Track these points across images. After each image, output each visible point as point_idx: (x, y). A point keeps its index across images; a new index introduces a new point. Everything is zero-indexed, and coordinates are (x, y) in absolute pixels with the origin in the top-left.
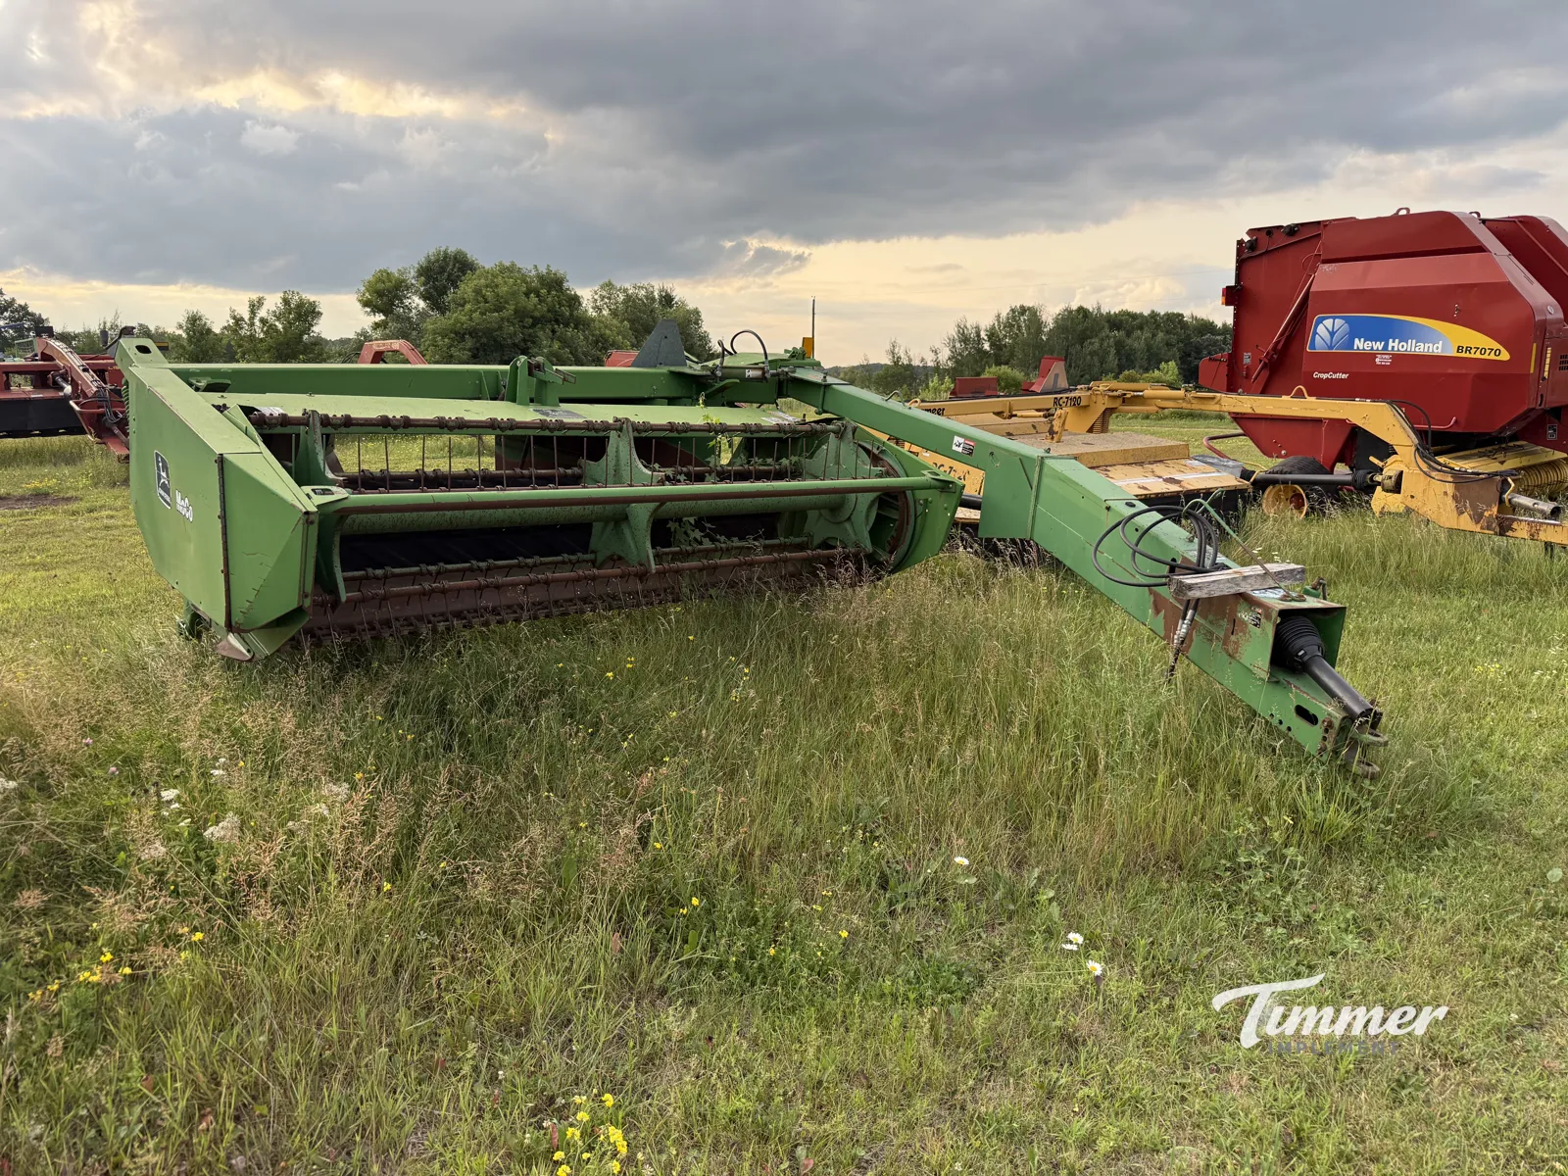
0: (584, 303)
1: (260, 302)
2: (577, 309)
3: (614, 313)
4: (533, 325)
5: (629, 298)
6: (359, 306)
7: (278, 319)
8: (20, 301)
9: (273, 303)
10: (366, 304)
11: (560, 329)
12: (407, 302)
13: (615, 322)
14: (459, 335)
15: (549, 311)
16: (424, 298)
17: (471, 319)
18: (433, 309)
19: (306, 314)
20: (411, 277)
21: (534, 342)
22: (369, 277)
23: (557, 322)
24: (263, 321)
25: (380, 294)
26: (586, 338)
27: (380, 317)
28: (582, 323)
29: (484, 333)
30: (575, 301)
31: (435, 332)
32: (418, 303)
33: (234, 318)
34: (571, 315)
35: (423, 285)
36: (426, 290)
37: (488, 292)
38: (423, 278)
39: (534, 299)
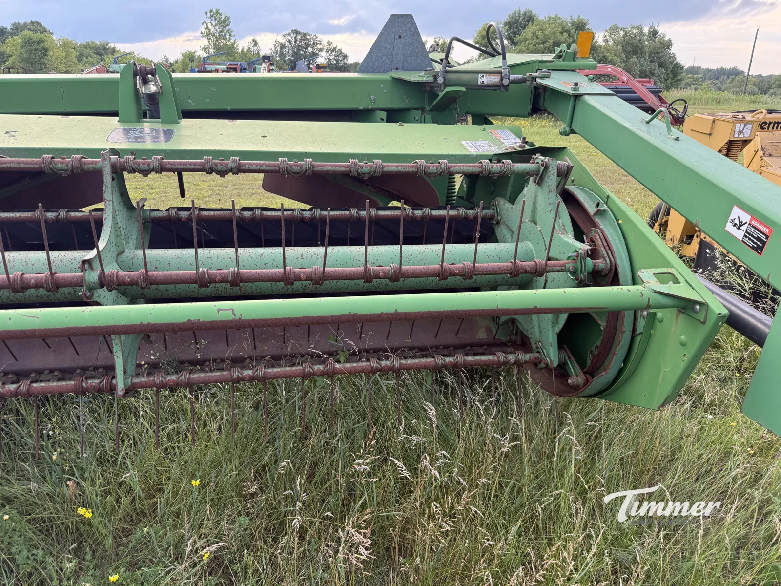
0: (597, 37)
8: (339, 48)
16: (507, 39)
18: (511, 44)
20: (501, 27)
25: (484, 37)
28: (593, 48)
35: (507, 31)
36: (508, 35)
37: (539, 33)
38: (507, 27)
39: (566, 35)
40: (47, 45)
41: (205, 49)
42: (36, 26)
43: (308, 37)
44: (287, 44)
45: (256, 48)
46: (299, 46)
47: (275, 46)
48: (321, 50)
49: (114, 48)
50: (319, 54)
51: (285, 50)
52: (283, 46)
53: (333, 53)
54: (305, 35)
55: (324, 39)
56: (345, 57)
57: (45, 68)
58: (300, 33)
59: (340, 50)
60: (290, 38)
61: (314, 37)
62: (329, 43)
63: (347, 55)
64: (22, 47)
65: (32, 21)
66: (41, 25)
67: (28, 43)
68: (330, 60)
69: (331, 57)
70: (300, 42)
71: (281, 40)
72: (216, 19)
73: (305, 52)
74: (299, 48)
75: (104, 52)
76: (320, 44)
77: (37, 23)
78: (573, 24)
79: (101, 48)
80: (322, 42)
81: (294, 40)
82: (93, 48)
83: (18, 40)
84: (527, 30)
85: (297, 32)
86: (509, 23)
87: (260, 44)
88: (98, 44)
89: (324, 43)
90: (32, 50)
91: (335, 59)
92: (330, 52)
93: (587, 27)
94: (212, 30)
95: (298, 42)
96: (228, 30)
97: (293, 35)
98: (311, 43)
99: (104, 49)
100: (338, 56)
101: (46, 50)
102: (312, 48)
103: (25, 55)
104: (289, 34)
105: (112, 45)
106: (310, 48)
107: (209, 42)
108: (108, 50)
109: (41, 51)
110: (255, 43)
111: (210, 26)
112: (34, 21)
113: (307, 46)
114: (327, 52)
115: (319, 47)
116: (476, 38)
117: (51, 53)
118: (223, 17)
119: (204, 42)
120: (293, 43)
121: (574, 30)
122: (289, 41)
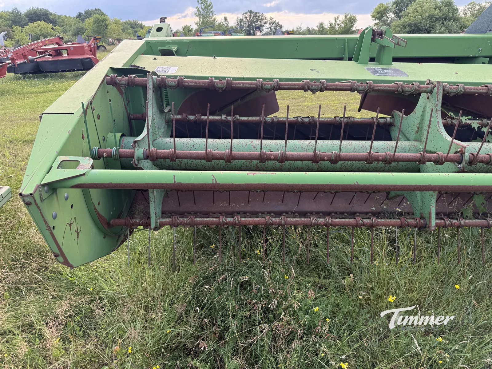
0: (459, 11)
1: (338, 18)
2: (456, 14)
3: (472, 15)
4: (435, 21)
5: (481, 8)
6: (371, 17)
7: (343, 23)
8: (277, 21)
9: (342, 18)
10: (373, 17)
11: (446, 22)
12: (388, 15)
13: (472, 18)
14: (404, 27)
15: (443, 15)
16: (394, 13)
17: (410, 20)
18: (396, 17)
19: (352, 21)
20: (390, 5)
21: (433, 28)
22: (376, 7)
23: (445, 19)
24: (338, 24)
25: (378, 13)
26: (457, 26)
27: (377, 21)
28: (455, 19)
29: (414, 25)
30: (455, 10)
31: (395, 26)
32: (391, 15)
33: (330, 23)
34: (453, 16)
35: (395, 8)
36: (395, 11)
37: (419, 9)
38: (395, 6)
39: (437, 10)
40: (107, 23)
41: (197, 23)
42: (98, 11)
43: (258, 15)
44: (244, 19)
45: (226, 22)
46: (252, 21)
47: (237, 20)
48: (266, 23)
49: (141, 24)
50: (265, 25)
51: (243, 24)
52: (241, 21)
53: (273, 25)
54: (256, 13)
55: (268, 16)
56: (281, 27)
57: (106, 36)
58: (253, 12)
59: (278, 23)
60: (247, 16)
61: (262, 15)
62: (271, 18)
63: (282, 26)
64: (94, 24)
65: (95, 9)
66: (101, 11)
67: (97, 21)
68: (271, 29)
69: (272, 28)
70: (253, 18)
71: (241, 17)
72: (204, 5)
73: (256, 24)
74: (252, 22)
75: (135, 26)
76: (265, 19)
77: (99, 9)
78: (443, 3)
79: (134, 24)
80: (266, 18)
81: (249, 17)
82: (129, 24)
83: (91, 20)
84: (409, 8)
85: (251, 12)
86: (396, 2)
87: (229, 20)
88: (132, 21)
89: (268, 18)
90: (98, 26)
91: (274, 29)
92: (271, 24)
93: (453, 4)
94: (202, 12)
95: (251, 18)
96: (212, 11)
97: (249, 14)
98: (260, 18)
99: (136, 24)
100: (277, 26)
101: (107, 25)
102: (261, 21)
103: (96, 29)
104: (246, 13)
105: (140, 22)
106: (259, 22)
107: (200, 19)
108: (138, 25)
109: (104, 26)
110: (226, 19)
111: (200, 9)
112: (97, 8)
113: (257, 20)
114: (269, 24)
115: (265, 21)
116: (373, 14)
117: (109, 27)
118: (208, 3)
119: (197, 19)
120: (249, 19)
121: (444, 7)
122: (246, 18)
